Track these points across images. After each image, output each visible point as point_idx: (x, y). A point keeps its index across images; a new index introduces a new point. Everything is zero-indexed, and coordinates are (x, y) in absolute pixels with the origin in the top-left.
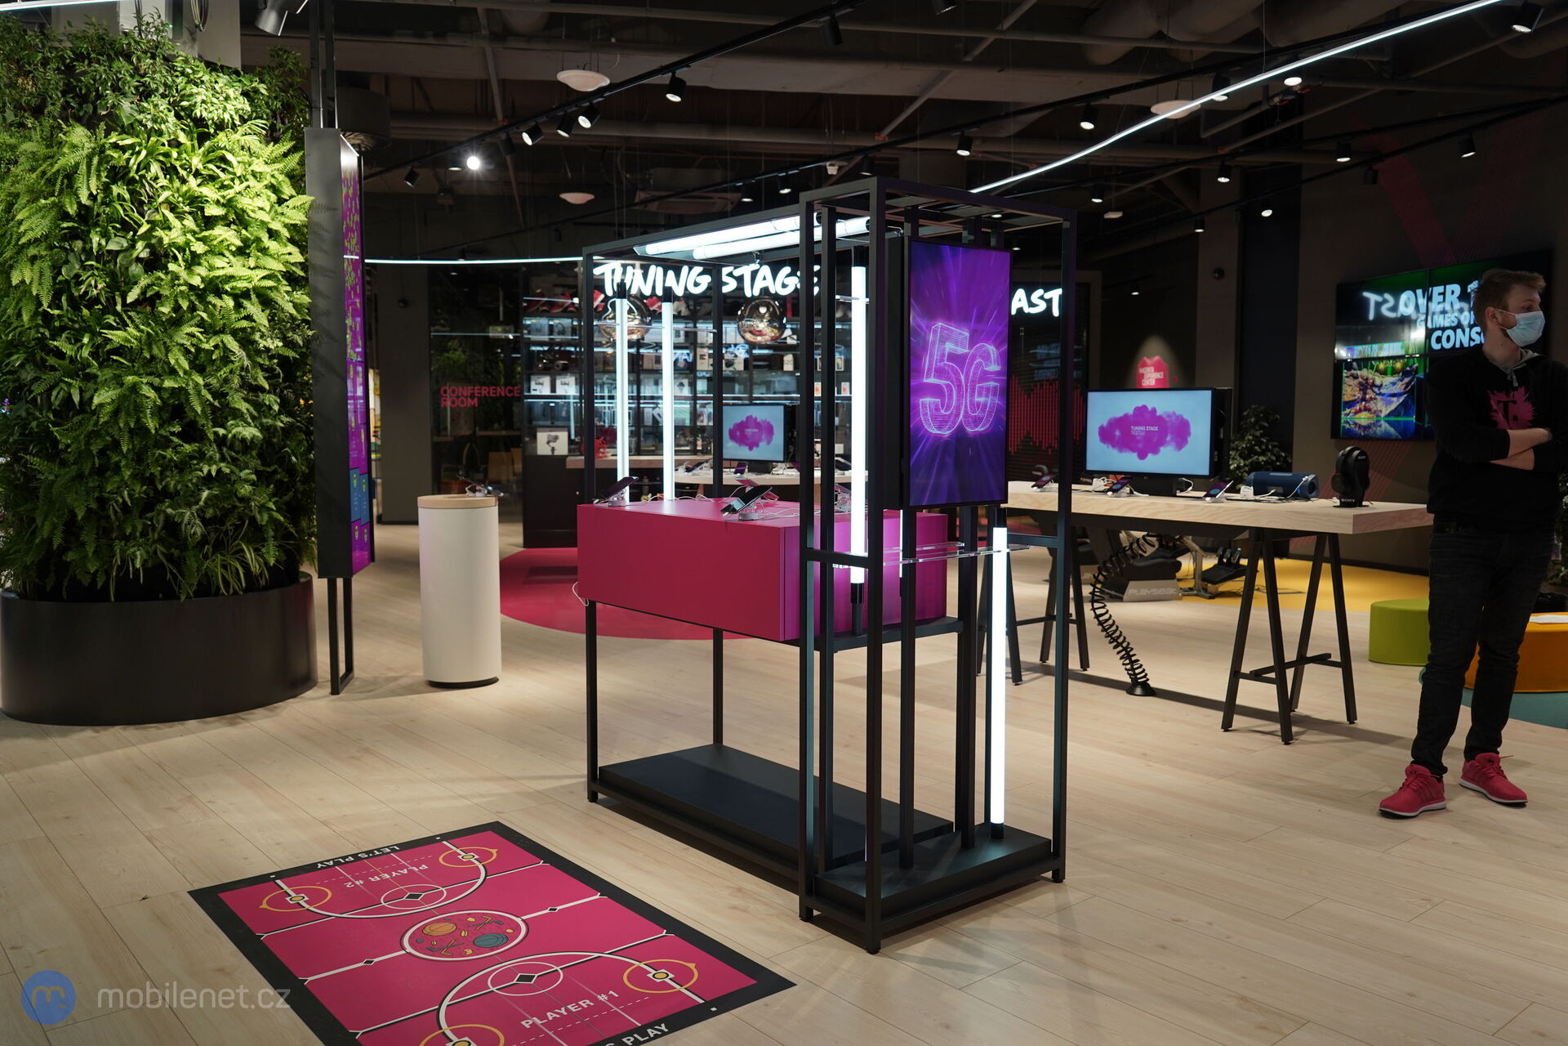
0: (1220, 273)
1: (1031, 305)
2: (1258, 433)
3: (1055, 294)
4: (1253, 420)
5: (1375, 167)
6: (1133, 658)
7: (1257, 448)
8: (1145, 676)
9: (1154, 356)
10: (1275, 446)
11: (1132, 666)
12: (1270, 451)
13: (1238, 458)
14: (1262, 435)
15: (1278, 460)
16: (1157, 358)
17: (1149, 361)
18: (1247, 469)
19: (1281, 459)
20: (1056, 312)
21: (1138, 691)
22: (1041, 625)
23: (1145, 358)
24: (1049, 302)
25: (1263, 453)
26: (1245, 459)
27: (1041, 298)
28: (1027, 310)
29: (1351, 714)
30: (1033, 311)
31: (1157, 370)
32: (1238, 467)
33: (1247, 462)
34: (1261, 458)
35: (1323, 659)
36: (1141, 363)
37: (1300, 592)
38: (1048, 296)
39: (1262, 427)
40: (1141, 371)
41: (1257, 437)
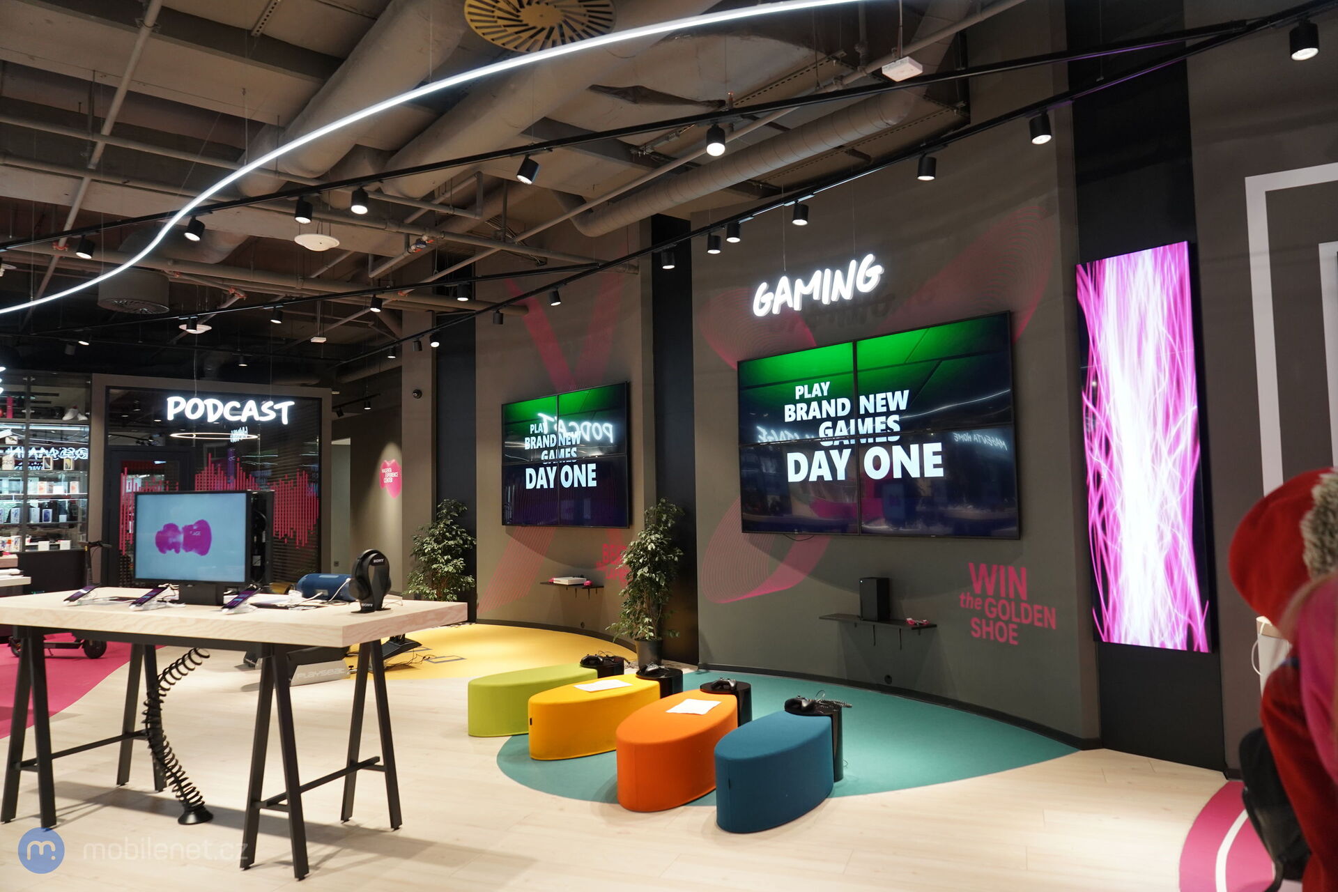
0: (419, 393)
1: (262, 414)
2: (449, 523)
3: (285, 406)
4: (444, 511)
5: (501, 311)
6: (183, 784)
7: (447, 534)
8: (199, 800)
9: (392, 459)
10: (464, 532)
11: (182, 792)
12: (459, 536)
13: (433, 543)
14: (452, 524)
15: (464, 544)
16: (394, 461)
17: (388, 464)
18: (440, 551)
19: (468, 542)
20: (285, 421)
21: (192, 818)
22: (118, 745)
23: (385, 461)
24: (279, 412)
25: (453, 538)
26: (439, 543)
27: (271, 408)
28: (257, 418)
29: (396, 821)
30: (263, 419)
31: (394, 471)
32: (433, 550)
33: (440, 546)
34: (451, 543)
35: (370, 764)
36: (382, 465)
37: (462, 659)
38: (277, 407)
39: (452, 517)
40: (383, 471)
41: (448, 525)
